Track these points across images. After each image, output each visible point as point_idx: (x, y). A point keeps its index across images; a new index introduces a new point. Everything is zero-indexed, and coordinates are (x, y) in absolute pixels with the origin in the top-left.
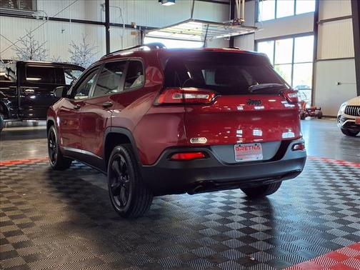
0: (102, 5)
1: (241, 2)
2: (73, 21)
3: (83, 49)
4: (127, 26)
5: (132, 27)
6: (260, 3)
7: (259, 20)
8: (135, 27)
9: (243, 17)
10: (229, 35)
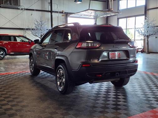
0: (49, 3)
1: (112, 1)
2: (36, 10)
3: (41, 23)
4: (60, 12)
5: (62, 12)
6: (120, 1)
7: (120, 9)
8: (64, 13)
9: (112, 8)
10: (106, 16)
